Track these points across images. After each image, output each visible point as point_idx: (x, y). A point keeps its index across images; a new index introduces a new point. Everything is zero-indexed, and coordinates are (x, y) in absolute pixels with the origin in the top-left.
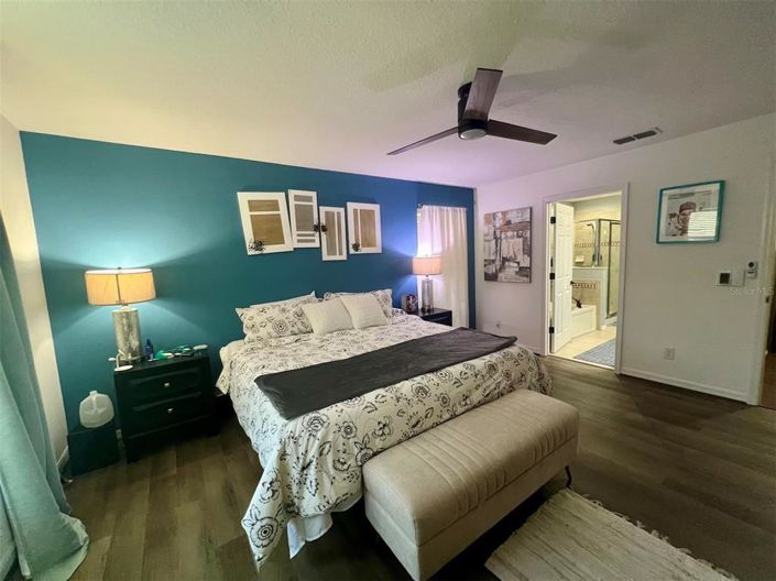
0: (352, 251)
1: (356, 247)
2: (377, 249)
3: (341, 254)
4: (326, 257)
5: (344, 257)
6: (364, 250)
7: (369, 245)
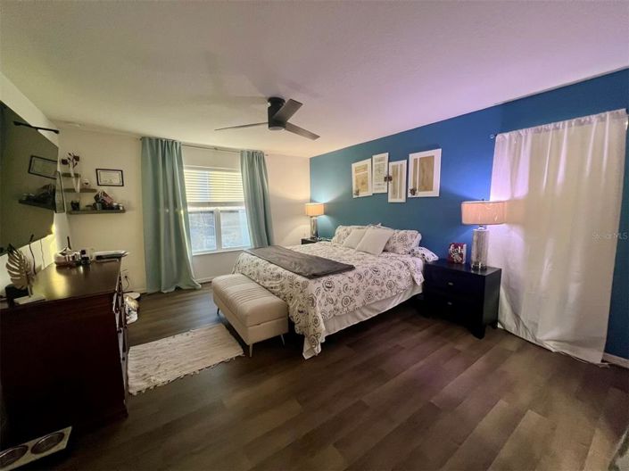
0: (410, 195)
1: (413, 191)
2: (435, 193)
3: (400, 197)
4: (390, 200)
5: (403, 200)
6: (420, 194)
7: (426, 189)
